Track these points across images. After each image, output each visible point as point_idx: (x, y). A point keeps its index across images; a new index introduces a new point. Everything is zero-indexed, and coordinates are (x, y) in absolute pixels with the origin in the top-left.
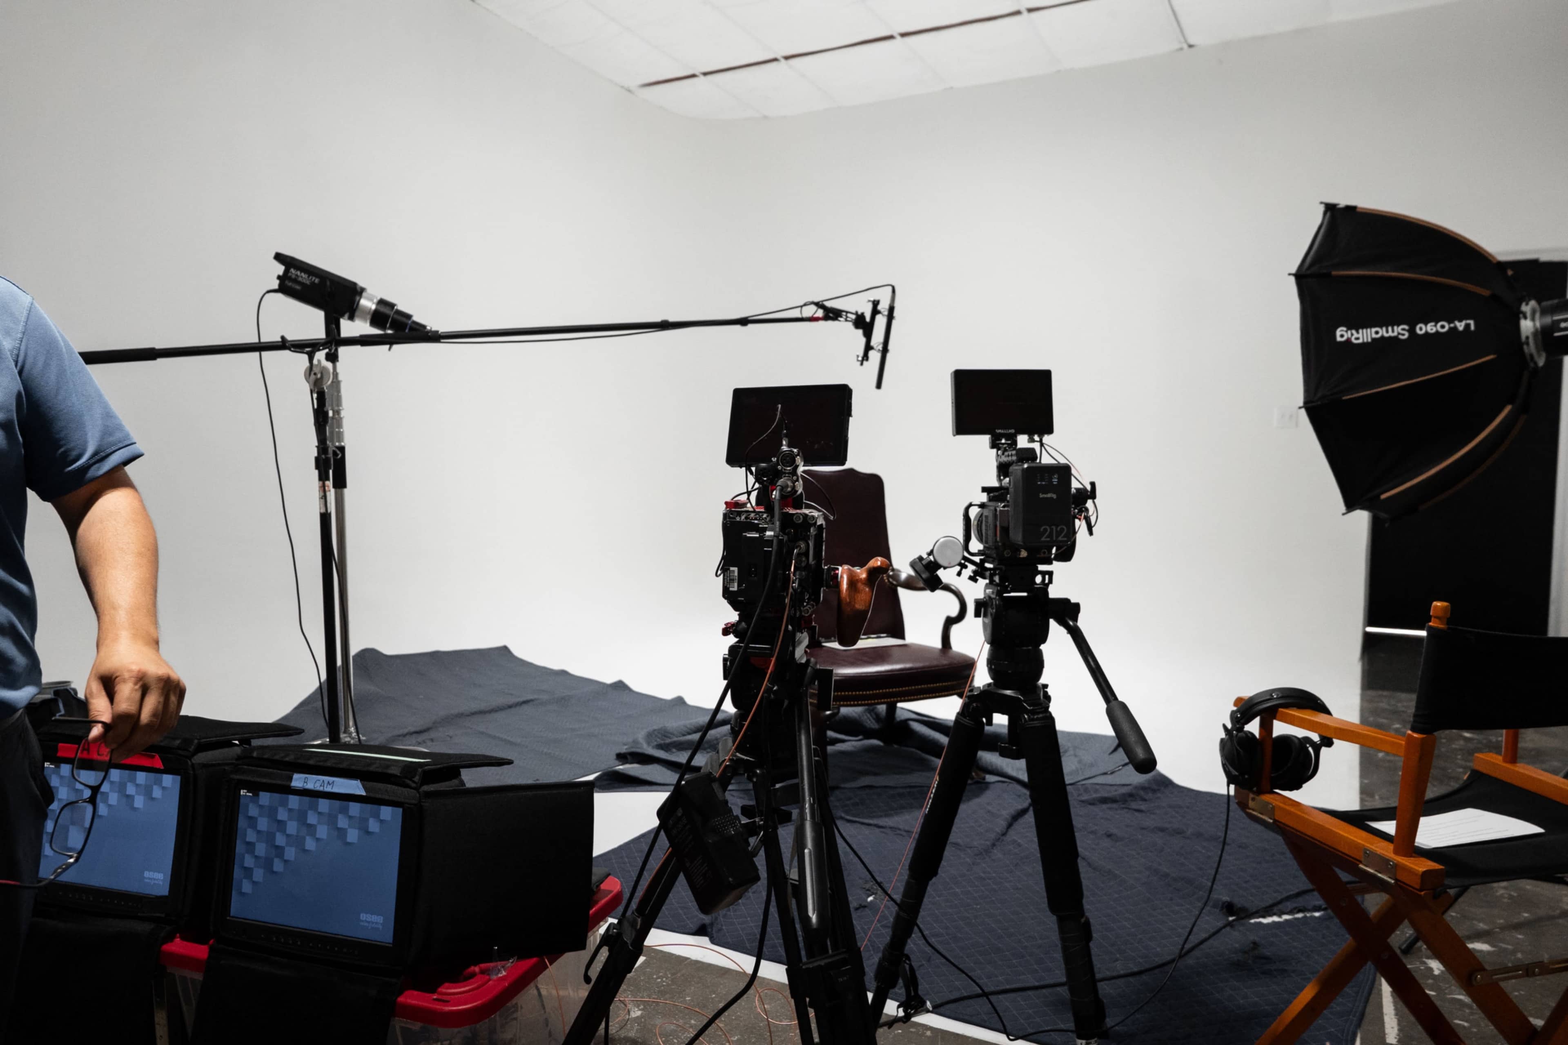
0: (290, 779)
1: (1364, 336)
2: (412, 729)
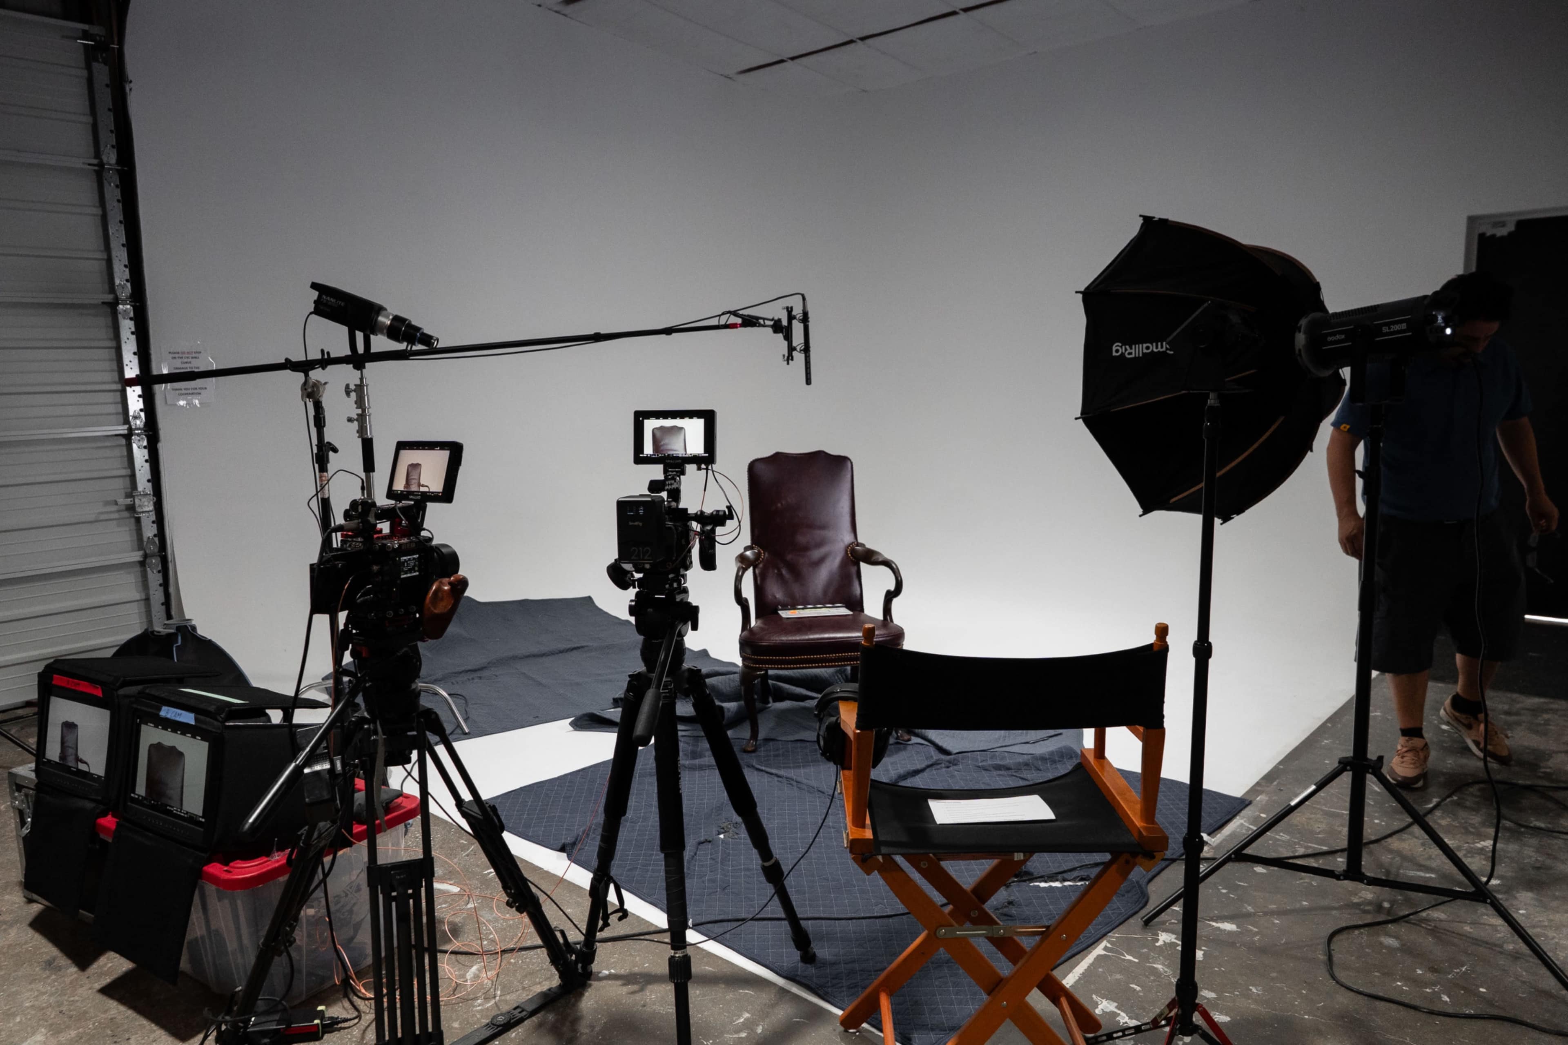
0: (160, 710)
1: (1136, 351)
2: (470, 668)
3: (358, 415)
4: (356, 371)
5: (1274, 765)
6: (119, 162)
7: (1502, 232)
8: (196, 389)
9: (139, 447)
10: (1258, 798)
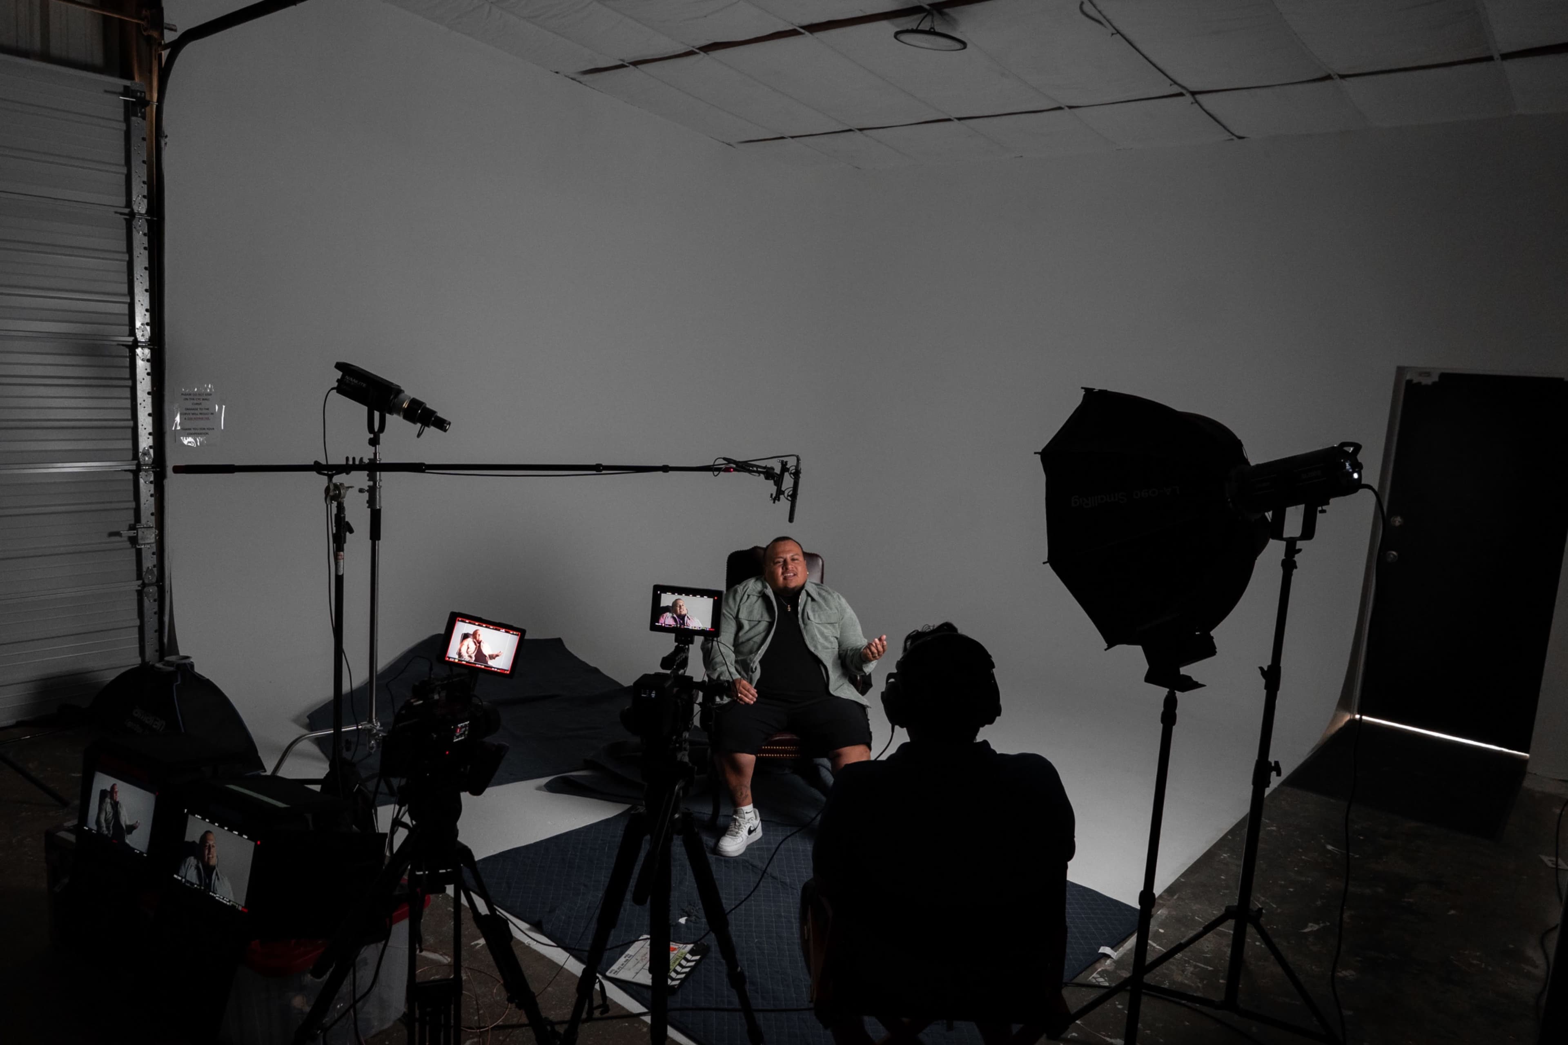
1: (1092, 502)
3: (369, 486)
4: (371, 447)
5: (1177, 877)
6: (149, 212)
7: (1427, 381)
8: (204, 429)
9: (146, 482)
10: (1159, 913)
